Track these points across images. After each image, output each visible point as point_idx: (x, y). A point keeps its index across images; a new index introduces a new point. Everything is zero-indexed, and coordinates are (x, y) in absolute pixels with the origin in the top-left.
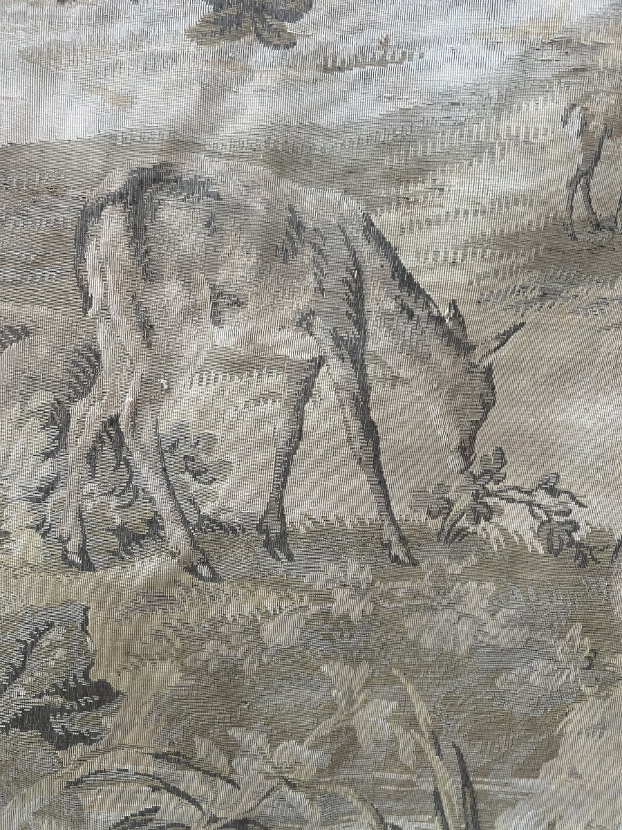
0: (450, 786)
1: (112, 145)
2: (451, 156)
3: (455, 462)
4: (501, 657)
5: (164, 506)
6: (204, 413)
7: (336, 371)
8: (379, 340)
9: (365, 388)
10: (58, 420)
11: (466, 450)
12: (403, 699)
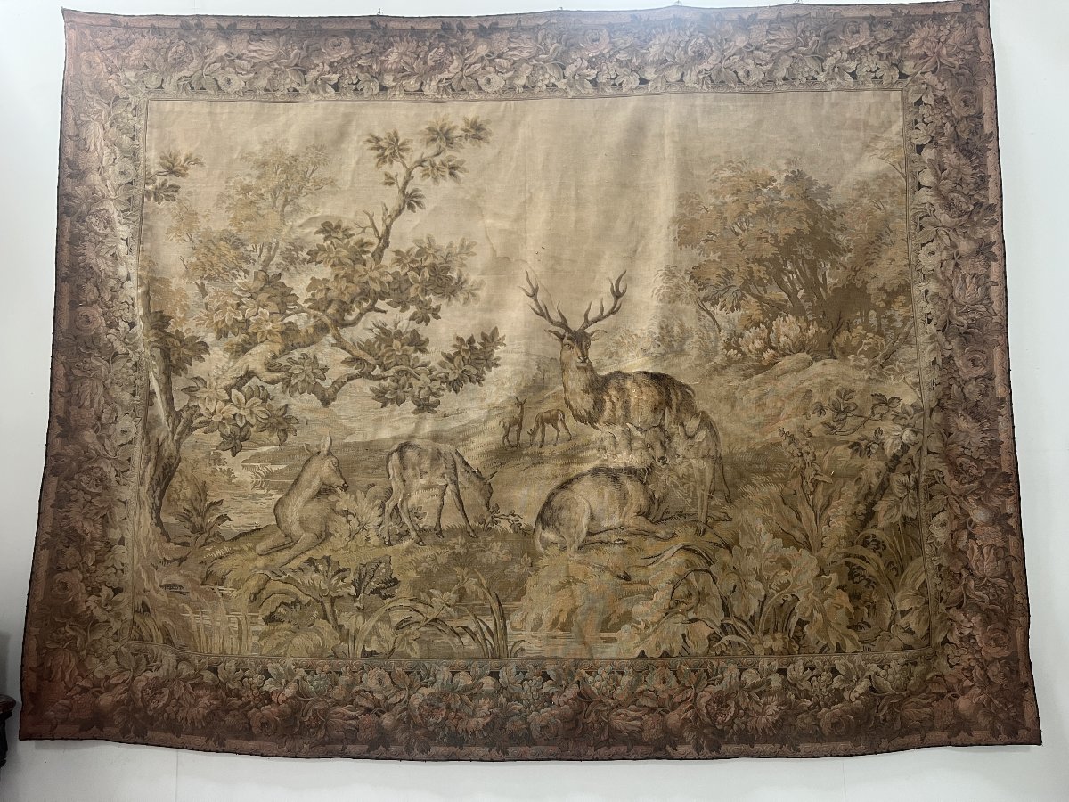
0: (495, 606)
1: (394, 438)
2: (474, 434)
3: (485, 509)
4: (506, 565)
5: (410, 527)
6: (419, 501)
7: (451, 487)
8: (461, 479)
9: (458, 491)
10: (382, 506)
11: (487, 505)
12: (478, 578)
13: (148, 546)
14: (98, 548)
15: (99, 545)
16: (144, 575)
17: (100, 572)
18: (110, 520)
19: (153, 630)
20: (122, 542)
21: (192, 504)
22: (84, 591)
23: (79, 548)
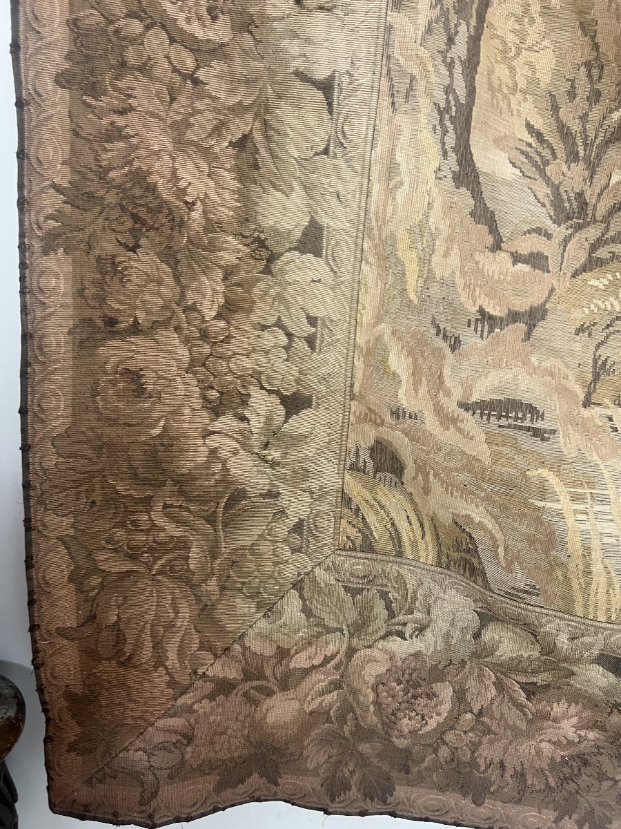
13: (425, 261)
14: (229, 258)
15: (231, 250)
16: (398, 363)
17: (239, 343)
18: (263, 155)
19: (403, 526)
20: (312, 240)
21: (555, 109)
22: (197, 402)
23: (169, 256)
